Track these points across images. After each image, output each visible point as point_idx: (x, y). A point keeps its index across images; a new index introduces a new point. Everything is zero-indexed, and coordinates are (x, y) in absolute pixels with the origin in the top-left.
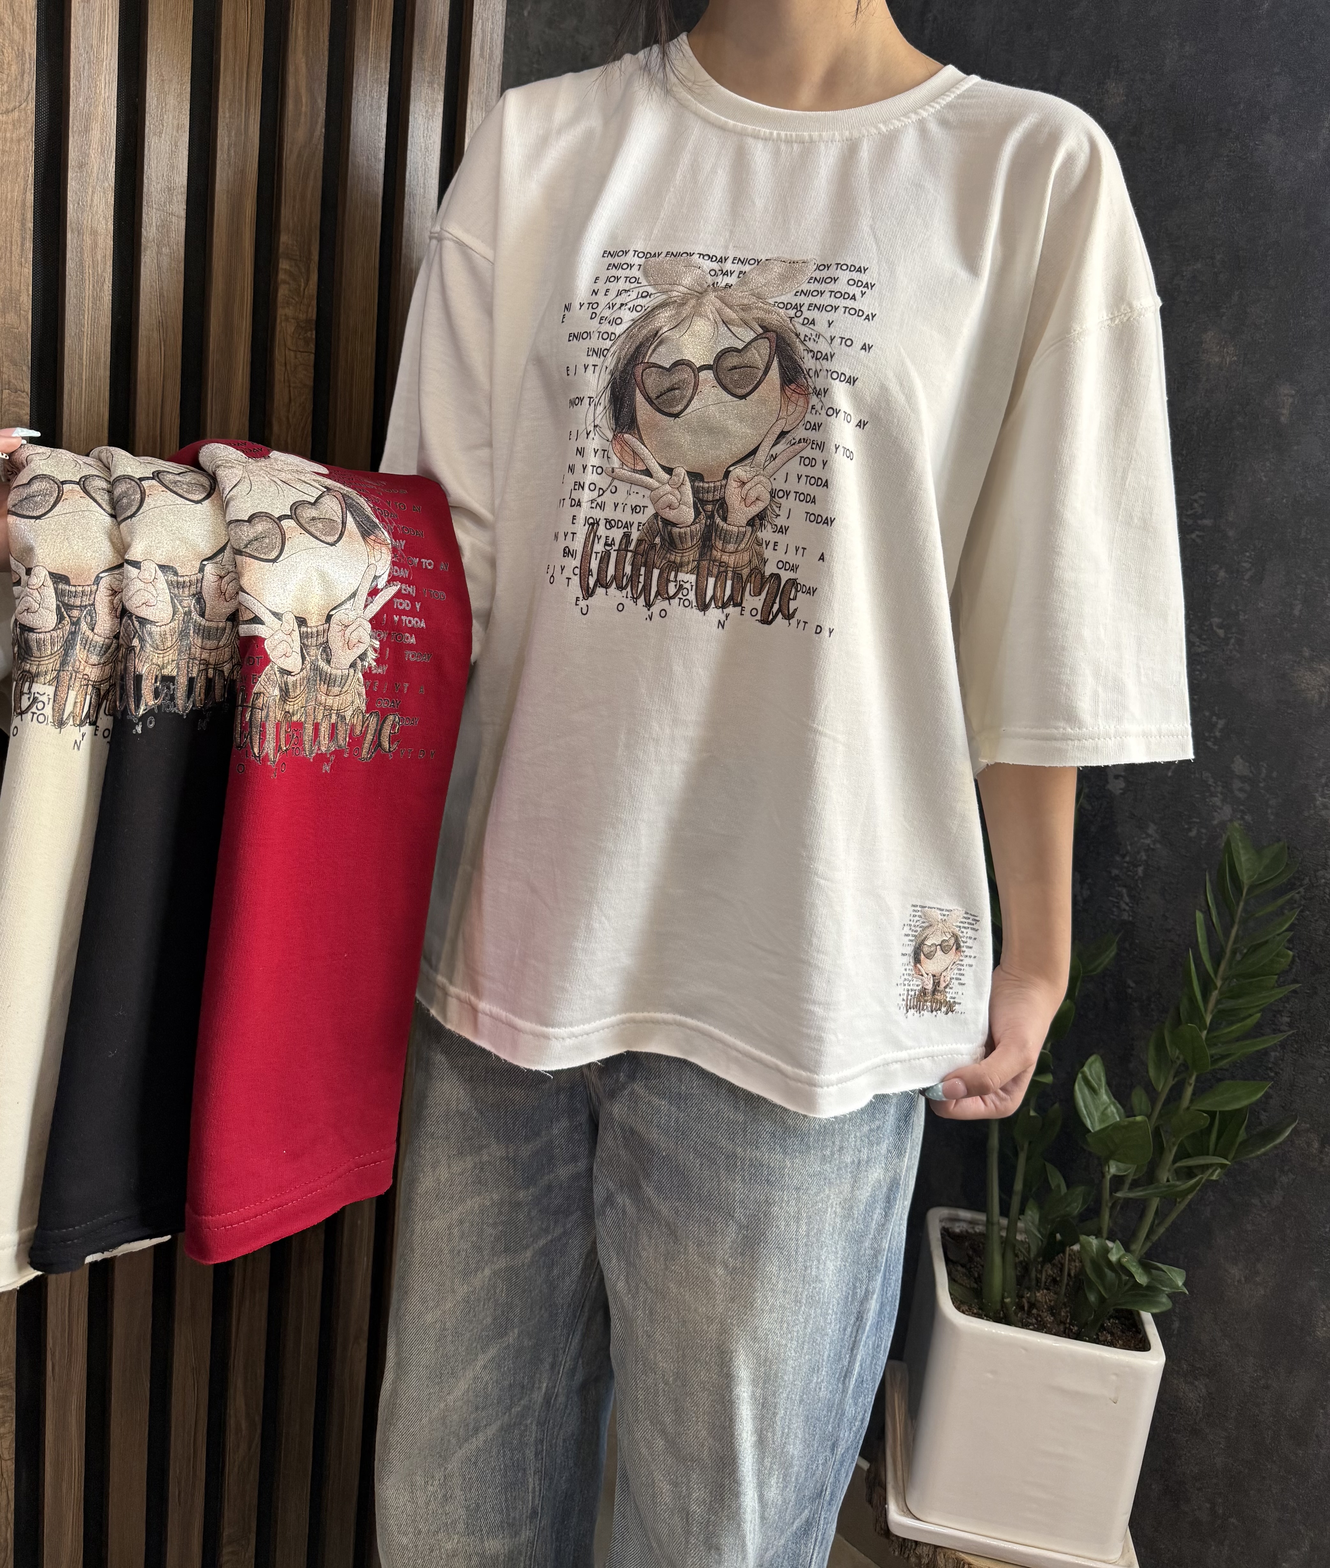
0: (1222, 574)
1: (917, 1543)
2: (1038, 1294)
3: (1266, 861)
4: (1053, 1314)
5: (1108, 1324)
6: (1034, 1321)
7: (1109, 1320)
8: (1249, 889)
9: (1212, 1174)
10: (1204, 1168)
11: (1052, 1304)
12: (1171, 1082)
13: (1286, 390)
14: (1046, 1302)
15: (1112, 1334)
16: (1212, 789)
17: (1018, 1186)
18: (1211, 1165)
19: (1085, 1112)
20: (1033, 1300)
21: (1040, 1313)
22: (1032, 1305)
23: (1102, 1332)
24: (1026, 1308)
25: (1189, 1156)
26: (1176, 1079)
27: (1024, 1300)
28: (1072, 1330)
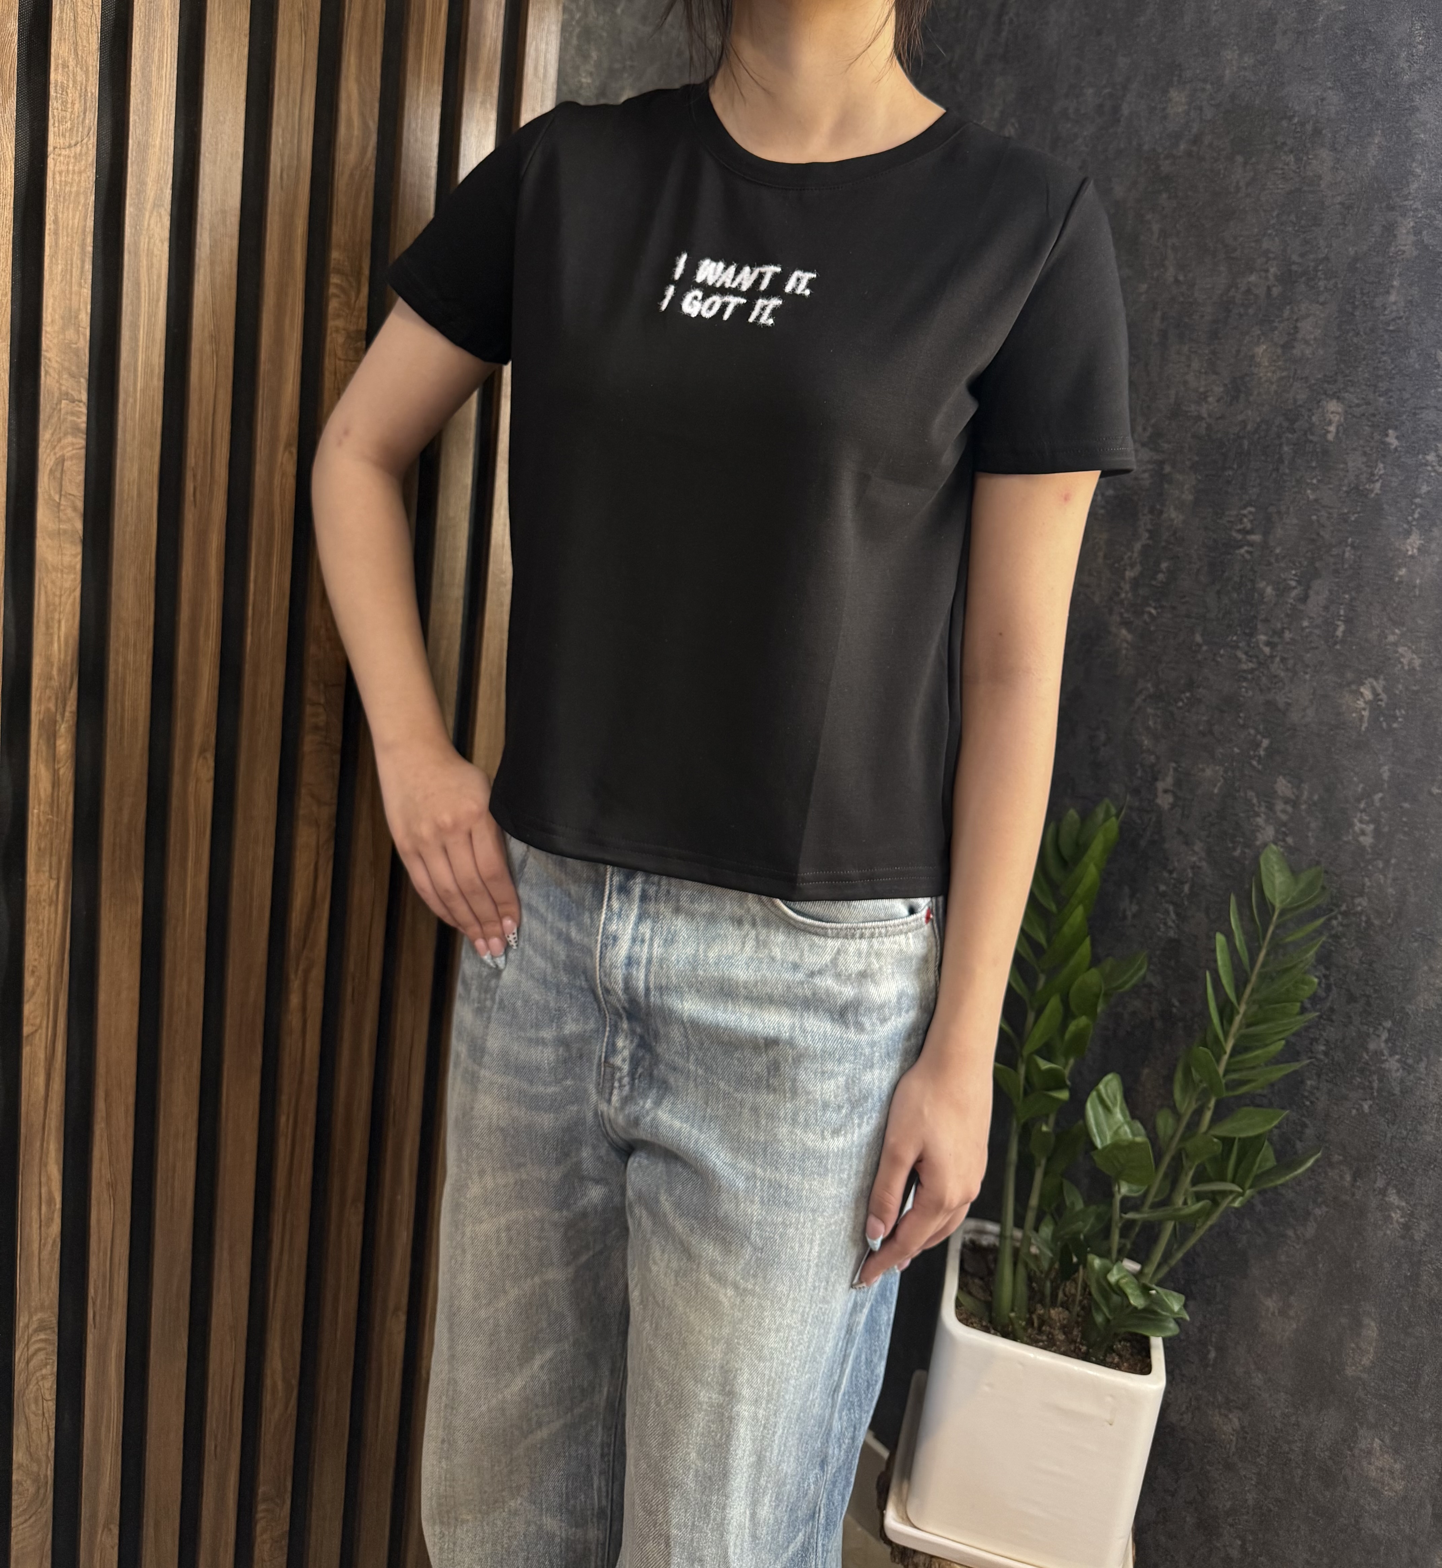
0: (1269, 590)
1: (915, 1552)
2: (1052, 1312)
3: (1302, 885)
4: (1065, 1333)
5: (1118, 1346)
6: (1045, 1338)
7: (1120, 1341)
8: (1281, 914)
9: (1233, 1200)
10: (1224, 1194)
11: (1065, 1322)
12: (1194, 1106)
13: (1333, 406)
14: (1060, 1321)
15: (1120, 1356)
16: (1256, 809)
17: (1034, 1201)
18: (1231, 1192)
19: (1095, 1130)
20: (1046, 1317)
21: (1052, 1330)
22: (1042, 1322)
23: (1111, 1353)
24: (1036, 1324)
25: (1210, 1180)
26: (1199, 1103)
27: (1035, 1317)
28: (1080, 1349)
